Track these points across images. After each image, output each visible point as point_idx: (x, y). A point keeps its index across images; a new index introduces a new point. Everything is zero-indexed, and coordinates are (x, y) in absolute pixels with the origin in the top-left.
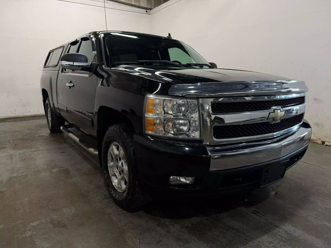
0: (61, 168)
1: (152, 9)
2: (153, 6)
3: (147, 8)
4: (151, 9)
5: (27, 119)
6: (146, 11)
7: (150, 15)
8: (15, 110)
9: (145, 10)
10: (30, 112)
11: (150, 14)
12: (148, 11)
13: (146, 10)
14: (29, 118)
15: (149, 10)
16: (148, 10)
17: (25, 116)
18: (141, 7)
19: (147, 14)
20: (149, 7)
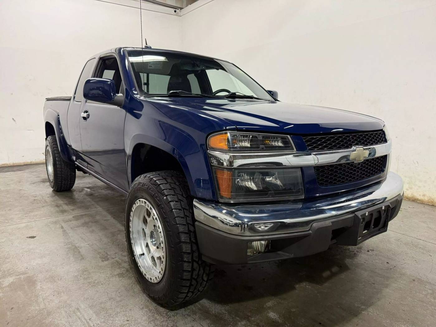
1: (183, 8)
2: (185, 3)
3: (176, 7)
4: (181, 9)
6: (175, 11)
7: (181, 18)
9: (173, 9)
11: (181, 16)
12: (177, 10)
16: (178, 9)
18: (167, 5)
19: (177, 16)
20: (179, 6)
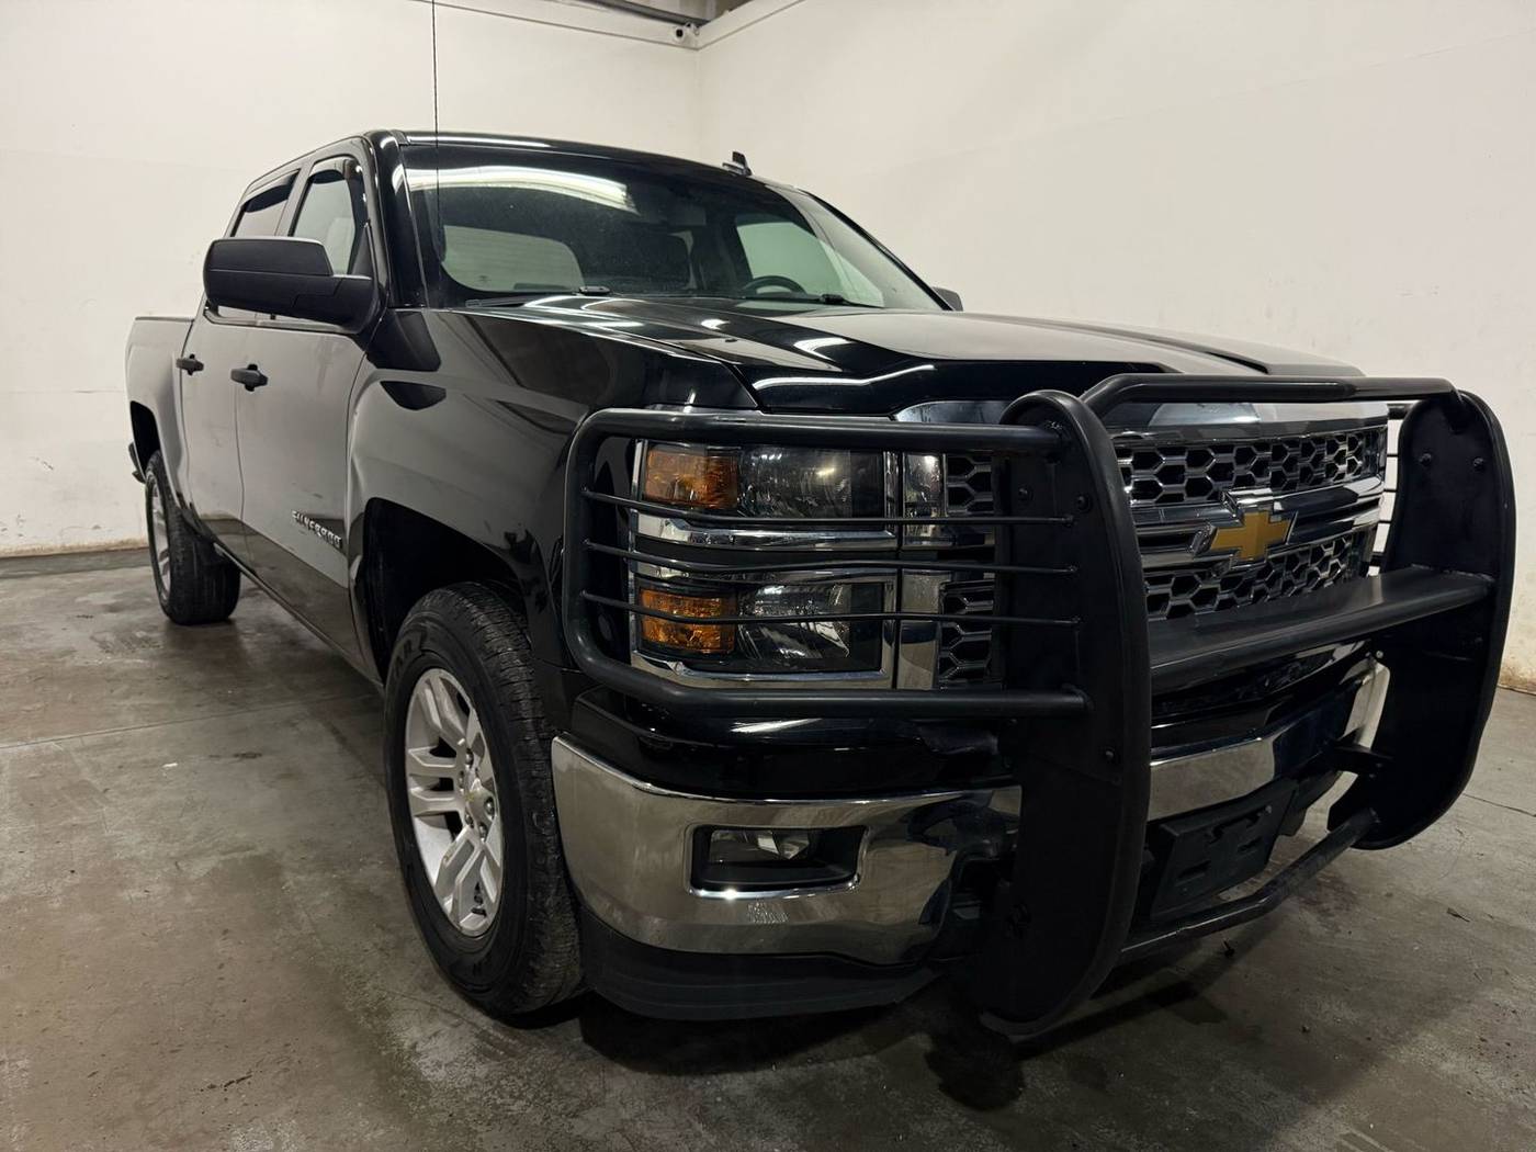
0: (235, 855)
1: (708, 22)
2: (711, 6)
3: (682, 20)
4: (700, 23)
5: (82, 562)
6: (679, 33)
7: (697, 54)
8: (19, 520)
9: (671, 25)
10: (97, 527)
11: (697, 49)
12: (687, 31)
13: (678, 27)
14: (92, 561)
15: (693, 26)
16: (689, 26)
17: (71, 548)
18: (654, 14)
19: (684, 47)
20: (692, 14)
